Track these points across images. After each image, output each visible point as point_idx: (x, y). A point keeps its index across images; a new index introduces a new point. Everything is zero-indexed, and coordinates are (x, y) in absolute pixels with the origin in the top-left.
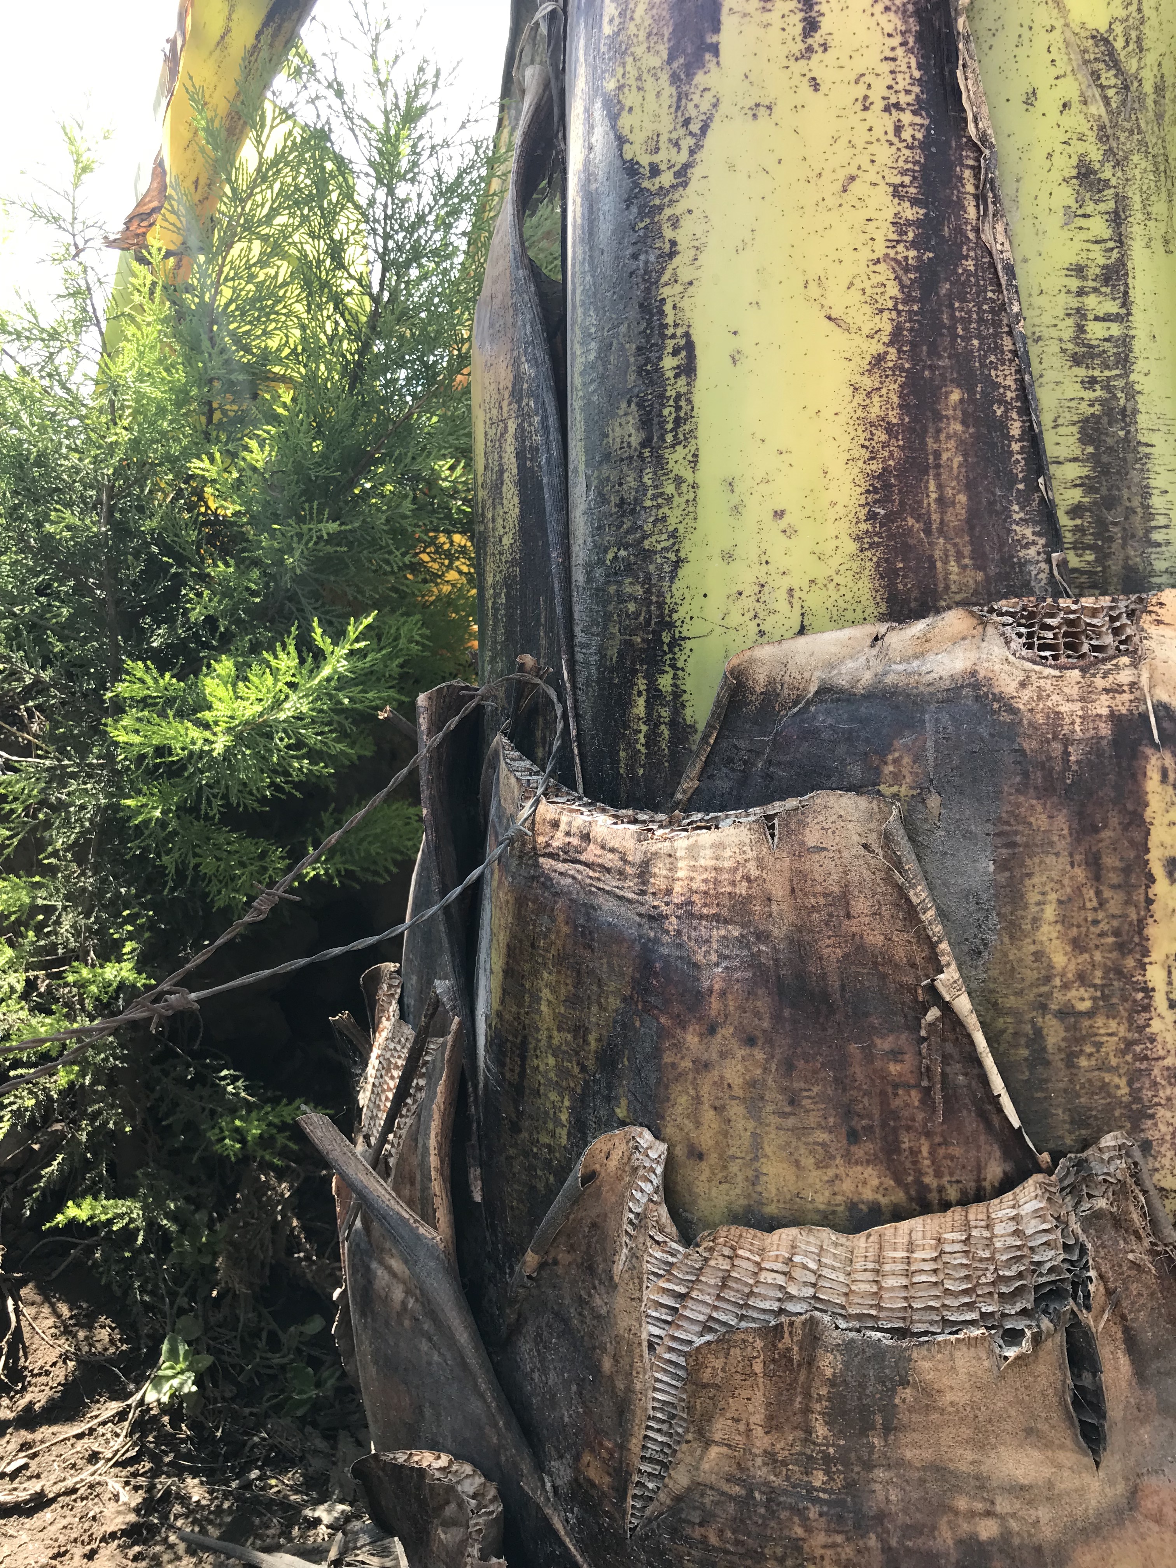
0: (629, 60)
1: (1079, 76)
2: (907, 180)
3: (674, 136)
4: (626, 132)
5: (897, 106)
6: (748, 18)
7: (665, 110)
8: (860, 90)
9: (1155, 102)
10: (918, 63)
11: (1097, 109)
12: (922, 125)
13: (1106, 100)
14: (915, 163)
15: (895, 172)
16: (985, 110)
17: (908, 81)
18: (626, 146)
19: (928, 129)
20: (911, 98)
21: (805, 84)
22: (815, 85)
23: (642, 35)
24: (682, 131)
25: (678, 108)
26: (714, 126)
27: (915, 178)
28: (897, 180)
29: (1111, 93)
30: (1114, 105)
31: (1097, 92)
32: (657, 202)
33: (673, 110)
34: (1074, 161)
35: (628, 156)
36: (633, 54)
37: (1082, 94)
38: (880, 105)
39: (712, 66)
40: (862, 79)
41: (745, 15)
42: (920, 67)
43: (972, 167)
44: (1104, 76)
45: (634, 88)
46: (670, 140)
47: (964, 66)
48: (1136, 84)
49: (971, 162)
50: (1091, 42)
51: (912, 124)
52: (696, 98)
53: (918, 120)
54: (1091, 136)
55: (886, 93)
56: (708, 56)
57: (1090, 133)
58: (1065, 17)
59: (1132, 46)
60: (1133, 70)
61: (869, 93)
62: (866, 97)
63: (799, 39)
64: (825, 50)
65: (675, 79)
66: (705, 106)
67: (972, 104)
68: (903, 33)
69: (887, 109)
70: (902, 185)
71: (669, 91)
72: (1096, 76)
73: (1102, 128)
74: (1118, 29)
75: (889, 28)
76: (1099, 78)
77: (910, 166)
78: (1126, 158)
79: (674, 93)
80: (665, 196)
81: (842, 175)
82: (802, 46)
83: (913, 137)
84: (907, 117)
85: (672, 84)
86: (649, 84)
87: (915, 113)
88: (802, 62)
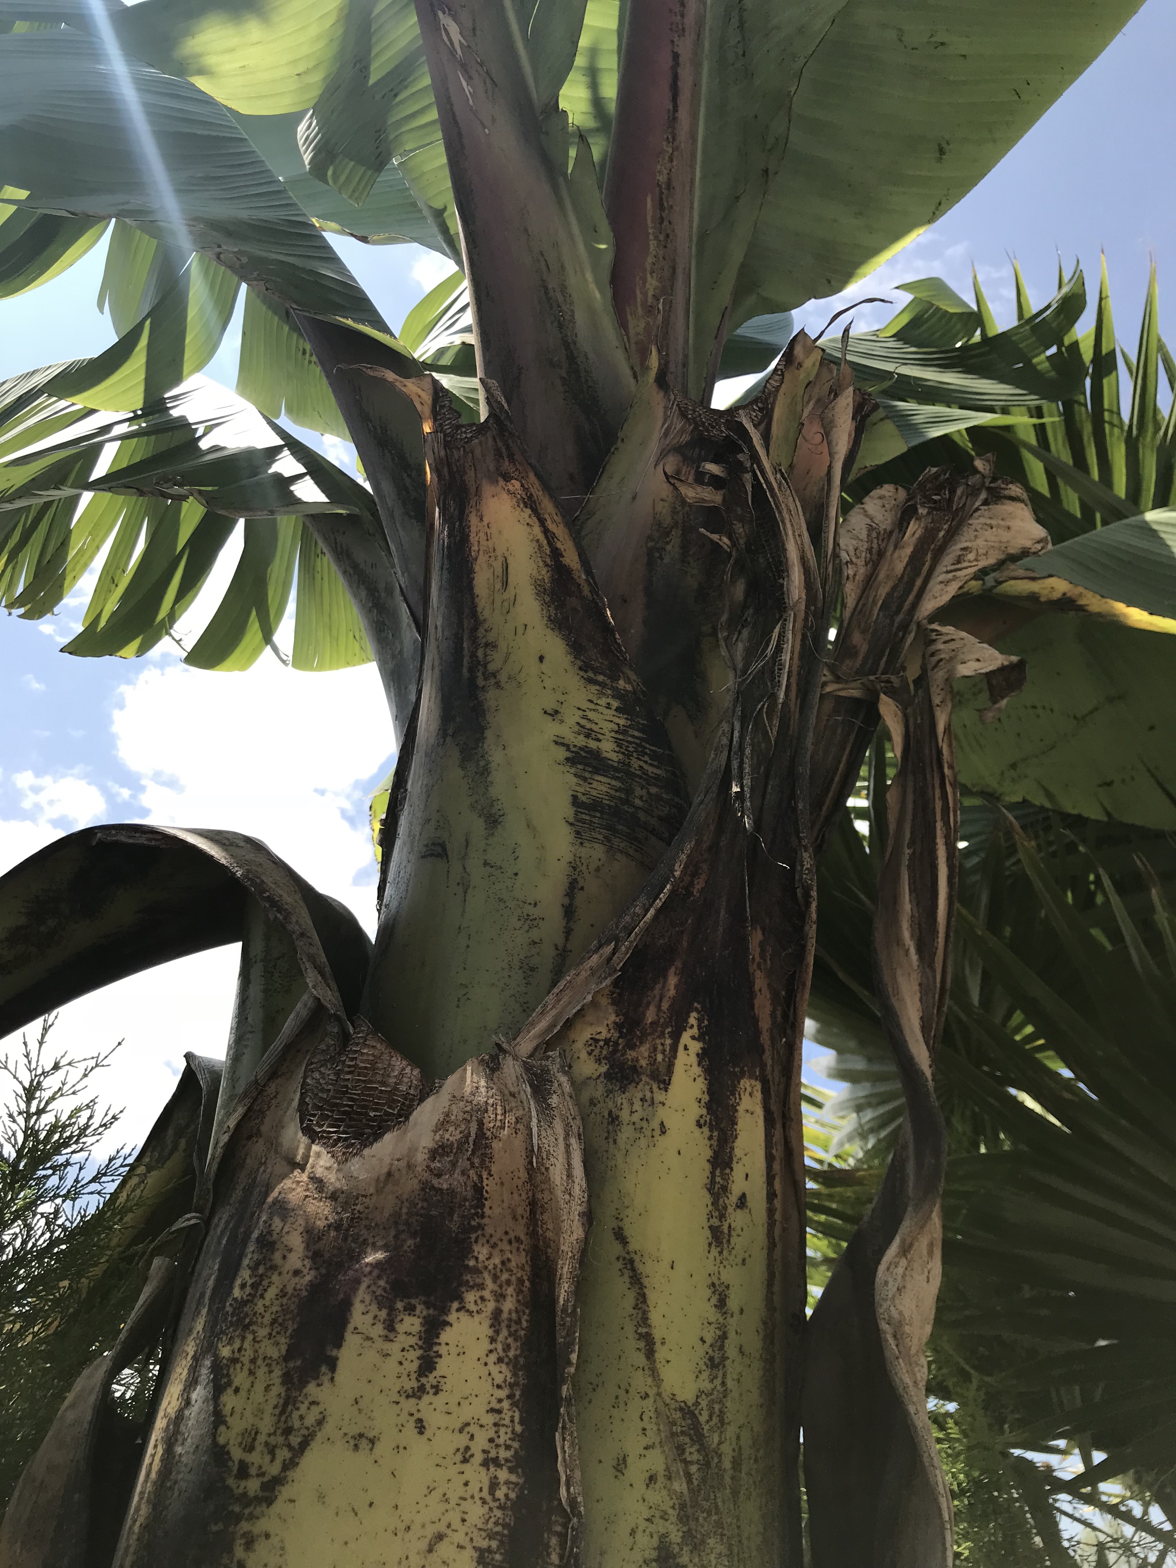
0: (250, 1337)
1: (666, 1449)
2: (494, 1544)
3: (272, 1440)
4: (227, 1410)
5: (496, 1462)
6: (369, 1343)
7: (268, 1409)
8: (462, 1440)
9: (733, 1478)
10: (521, 1418)
11: (680, 1486)
12: (516, 1484)
13: (688, 1476)
14: (504, 1526)
15: (484, 1534)
16: (578, 1474)
17: (509, 1435)
18: (222, 1428)
19: (522, 1489)
20: (509, 1454)
21: (411, 1425)
22: (421, 1426)
23: (268, 1319)
24: (280, 1440)
25: (283, 1412)
26: (315, 1446)
27: (502, 1543)
28: (484, 1544)
29: (693, 1469)
30: (695, 1483)
31: (680, 1466)
32: (237, 1509)
33: (277, 1411)
34: (655, 1542)
35: (221, 1440)
36: (254, 1332)
37: (667, 1469)
38: (479, 1458)
39: (326, 1379)
40: (467, 1429)
41: (368, 1338)
42: (521, 1423)
43: (559, 1534)
44: (688, 1450)
45: (246, 1368)
46: (267, 1444)
47: (564, 1428)
48: (716, 1460)
49: (558, 1528)
50: (679, 1414)
51: (507, 1482)
52: (303, 1408)
53: (513, 1478)
54: (673, 1514)
55: (487, 1446)
56: (324, 1369)
57: (671, 1511)
58: (659, 1387)
59: (715, 1419)
60: (714, 1446)
61: (471, 1444)
62: (467, 1448)
63: (414, 1376)
64: (436, 1393)
65: (287, 1378)
66: (310, 1420)
67: (566, 1467)
68: (511, 1386)
69: (485, 1464)
70: (489, 1550)
71: (278, 1389)
72: (680, 1449)
73: (683, 1506)
74: (704, 1403)
75: (499, 1379)
76: (683, 1451)
77: (499, 1529)
78: (703, 1542)
79: (283, 1395)
80: (247, 1505)
81: (430, 1531)
82: (415, 1384)
83: (506, 1495)
84: (503, 1475)
85: (283, 1384)
86: (261, 1372)
87: (511, 1470)
88: (413, 1401)
